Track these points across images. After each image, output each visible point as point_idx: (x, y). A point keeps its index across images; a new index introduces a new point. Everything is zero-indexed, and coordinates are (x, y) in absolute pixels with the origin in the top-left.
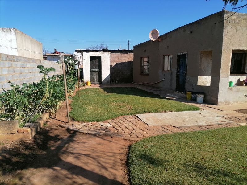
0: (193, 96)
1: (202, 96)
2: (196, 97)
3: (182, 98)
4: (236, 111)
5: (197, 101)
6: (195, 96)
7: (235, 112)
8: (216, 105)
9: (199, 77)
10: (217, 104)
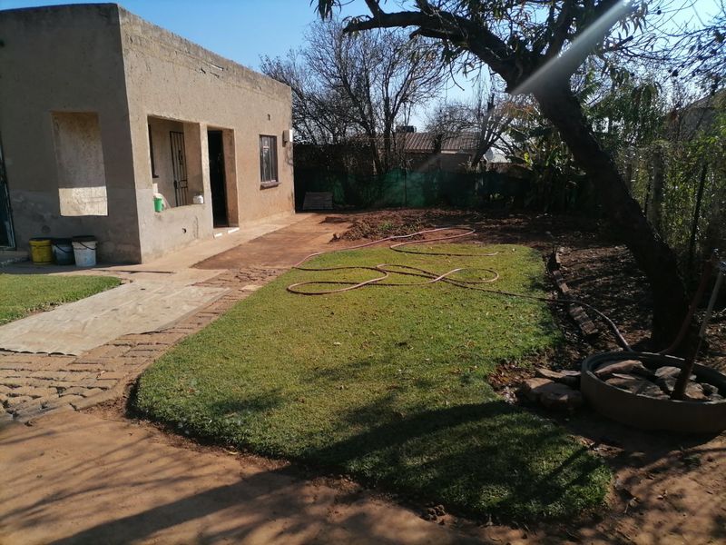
0: (60, 250)
1: (91, 245)
2: (71, 253)
3: (14, 263)
4: (194, 266)
5: (78, 264)
6: (66, 248)
7: (194, 269)
8: (138, 262)
9: (61, 190)
10: (140, 259)
